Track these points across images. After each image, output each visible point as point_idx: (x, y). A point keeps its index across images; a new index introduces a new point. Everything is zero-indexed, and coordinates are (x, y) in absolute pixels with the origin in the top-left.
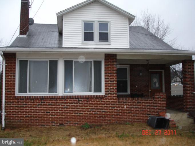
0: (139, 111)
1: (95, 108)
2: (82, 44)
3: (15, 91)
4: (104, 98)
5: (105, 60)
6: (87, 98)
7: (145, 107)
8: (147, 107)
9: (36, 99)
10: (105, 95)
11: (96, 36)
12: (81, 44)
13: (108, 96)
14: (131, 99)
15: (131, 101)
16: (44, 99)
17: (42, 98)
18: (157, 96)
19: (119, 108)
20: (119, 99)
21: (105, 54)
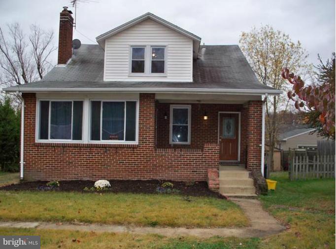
0: (182, 166)
1: (126, 160)
2: (129, 77)
3: (34, 137)
4: (137, 148)
5: (140, 100)
6: (117, 148)
7: (189, 161)
8: (193, 161)
9: (57, 147)
10: (139, 144)
11: (148, 66)
12: (127, 77)
13: (142, 146)
14: (172, 151)
15: (171, 153)
16: (66, 147)
17: (64, 146)
18: (206, 147)
19: (156, 161)
20: (156, 150)
21: (140, 94)
